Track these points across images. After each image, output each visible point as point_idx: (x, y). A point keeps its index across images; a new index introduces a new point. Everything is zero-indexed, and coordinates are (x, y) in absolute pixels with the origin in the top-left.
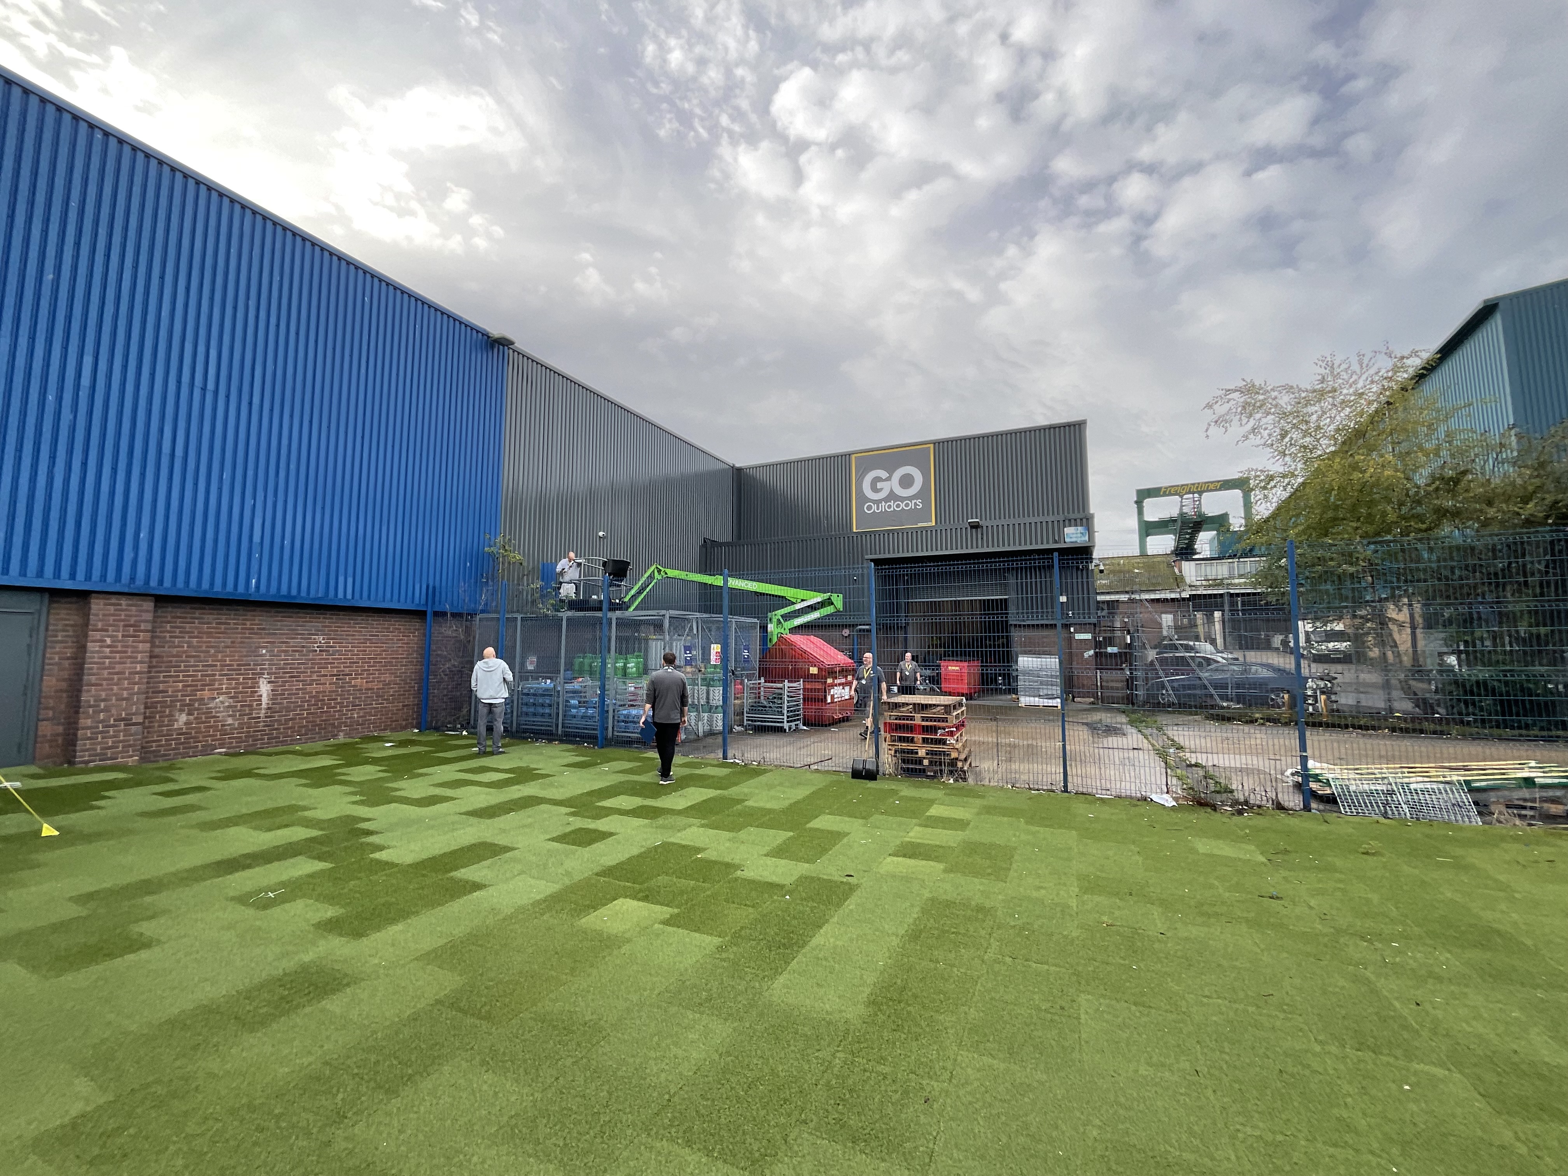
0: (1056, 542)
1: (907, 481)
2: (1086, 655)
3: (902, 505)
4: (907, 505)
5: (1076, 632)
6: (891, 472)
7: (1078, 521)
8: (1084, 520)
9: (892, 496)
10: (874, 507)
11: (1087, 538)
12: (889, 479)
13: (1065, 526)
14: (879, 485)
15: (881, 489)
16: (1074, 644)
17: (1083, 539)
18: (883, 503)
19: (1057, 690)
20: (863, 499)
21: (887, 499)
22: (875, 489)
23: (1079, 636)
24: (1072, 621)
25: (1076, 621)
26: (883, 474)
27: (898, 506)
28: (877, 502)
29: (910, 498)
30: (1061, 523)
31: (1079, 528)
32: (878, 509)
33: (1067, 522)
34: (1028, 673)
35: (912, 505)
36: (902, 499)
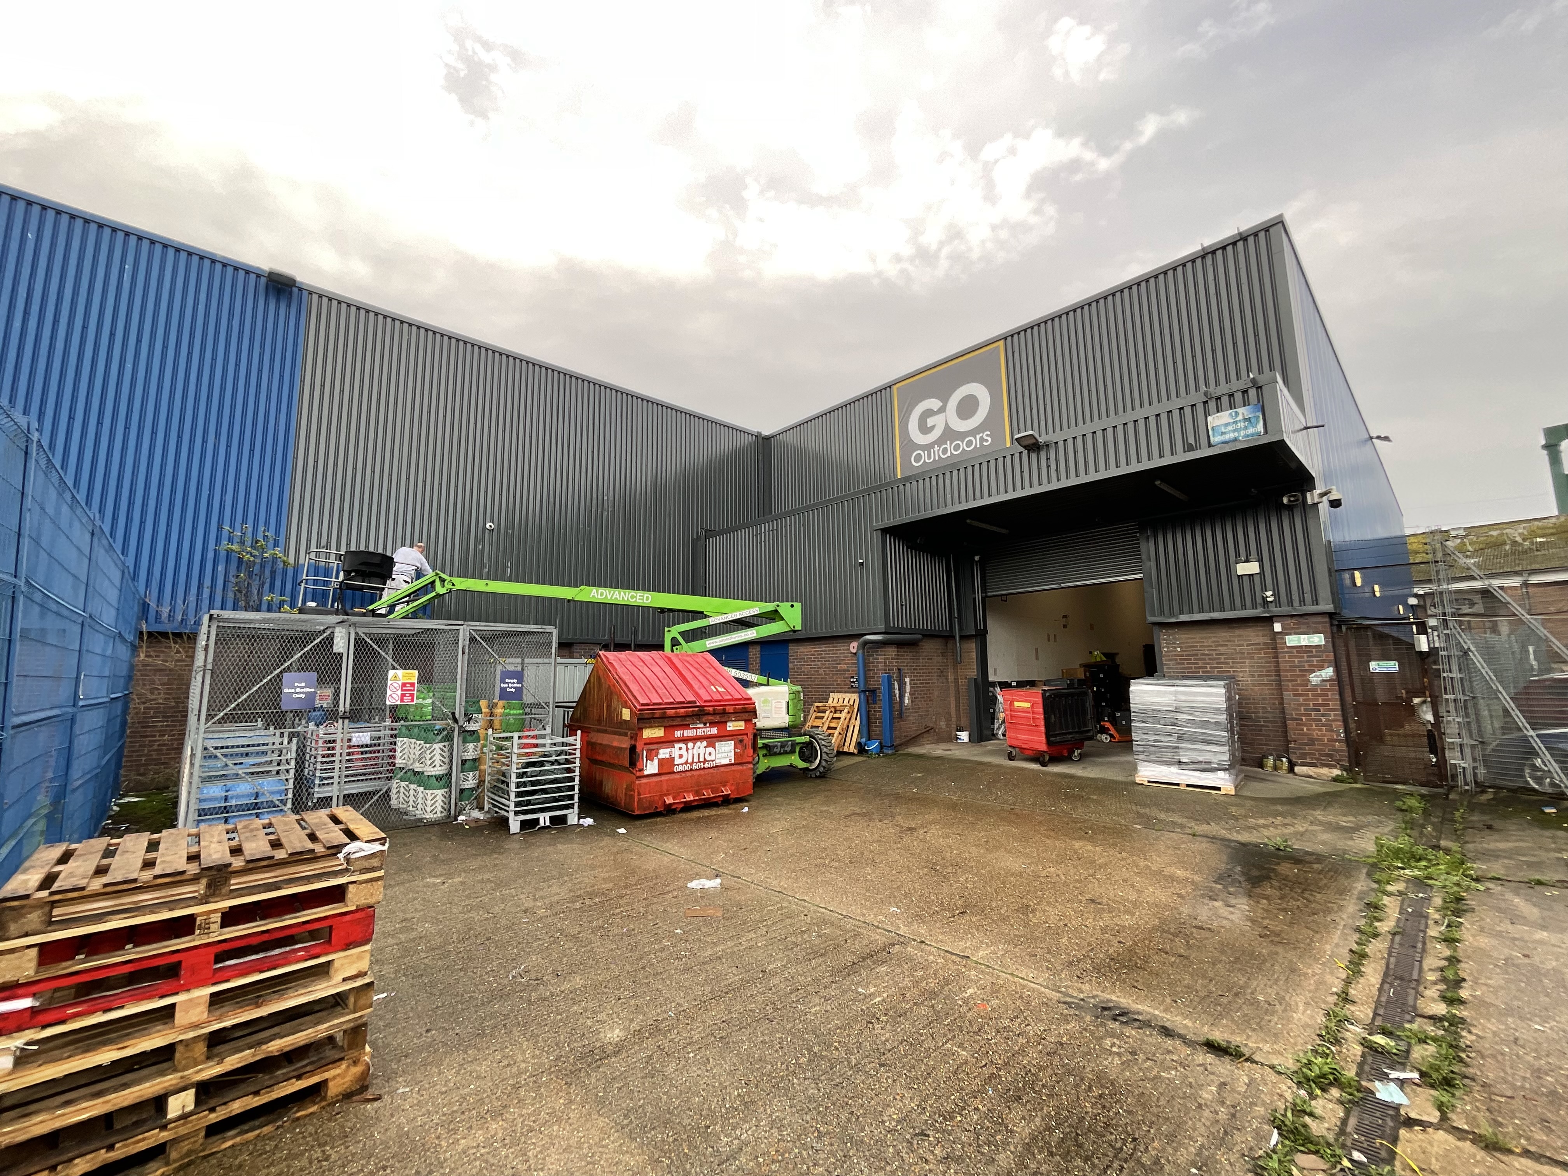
0: (1190, 448)
1: (967, 407)
2: (1315, 678)
3: (963, 446)
4: (969, 443)
5: (1285, 632)
6: (945, 401)
7: (1238, 396)
8: (1252, 392)
9: (949, 434)
10: (924, 455)
11: (1260, 427)
12: (942, 410)
13: (1206, 415)
14: (930, 422)
15: (933, 427)
16: (1284, 658)
17: (1251, 431)
18: (936, 448)
19: (1221, 754)
20: (910, 446)
21: (940, 441)
22: (925, 429)
23: (1292, 640)
24: (1275, 610)
25: (1285, 609)
26: (934, 404)
27: (957, 447)
28: (928, 447)
29: (973, 432)
30: (1200, 408)
31: (1241, 410)
32: (929, 458)
33: (1212, 405)
34: (1153, 715)
35: (976, 442)
36: (962, 436)
